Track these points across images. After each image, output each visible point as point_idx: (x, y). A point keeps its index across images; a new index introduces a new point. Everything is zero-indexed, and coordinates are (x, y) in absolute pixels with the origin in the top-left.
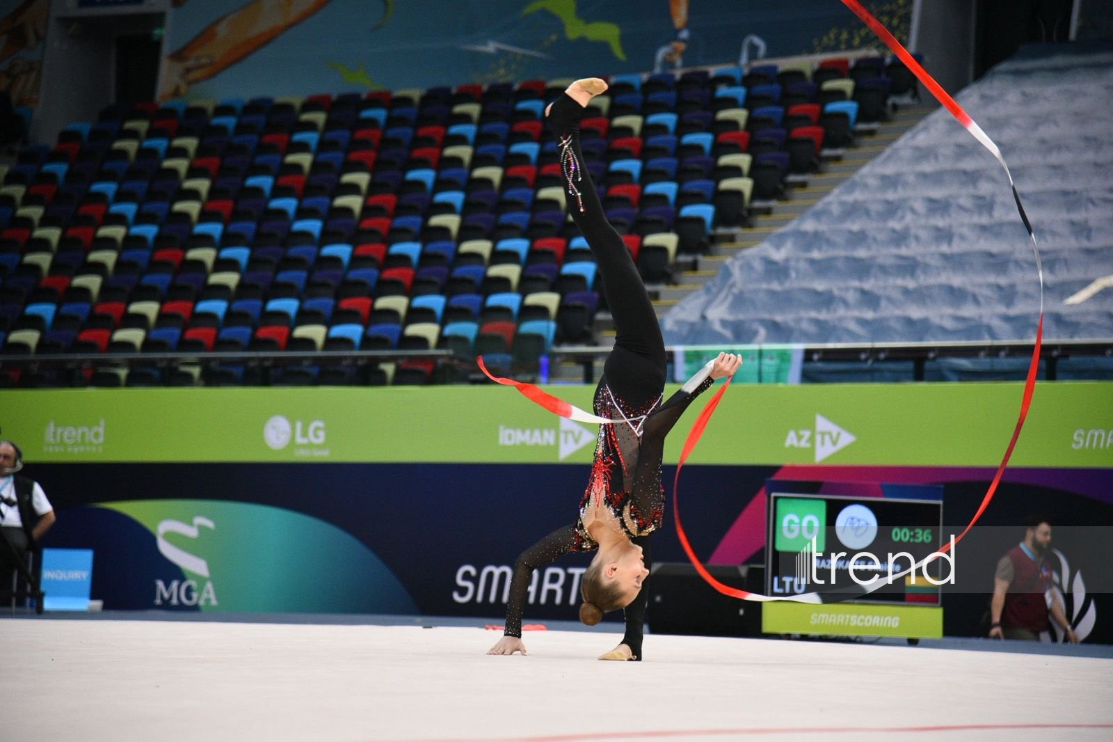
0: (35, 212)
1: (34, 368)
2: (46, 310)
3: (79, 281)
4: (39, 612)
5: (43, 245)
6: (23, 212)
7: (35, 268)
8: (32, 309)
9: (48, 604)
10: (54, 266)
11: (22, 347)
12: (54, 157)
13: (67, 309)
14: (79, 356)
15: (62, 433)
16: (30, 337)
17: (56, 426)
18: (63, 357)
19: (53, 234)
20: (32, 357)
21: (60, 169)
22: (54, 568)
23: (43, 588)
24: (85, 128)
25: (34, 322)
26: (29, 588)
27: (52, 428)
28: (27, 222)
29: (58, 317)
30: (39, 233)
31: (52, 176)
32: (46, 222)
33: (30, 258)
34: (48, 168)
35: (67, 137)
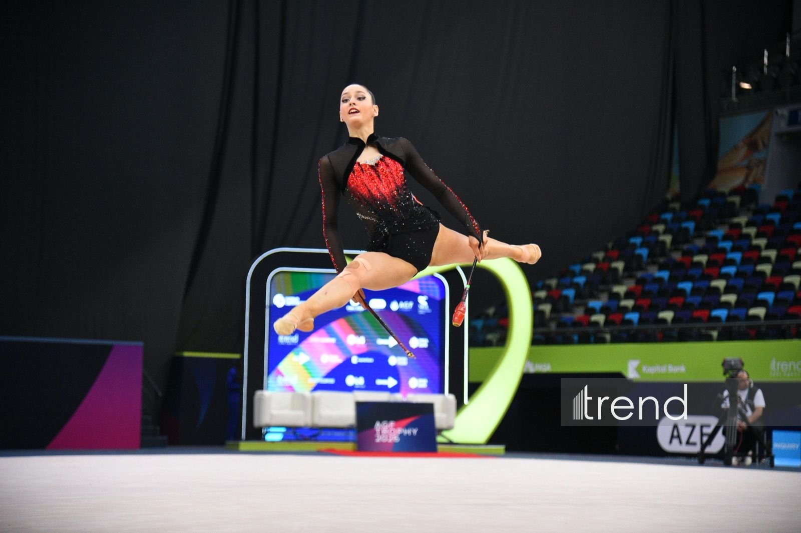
0: (762, 242)
1: (763, 329)
2: (769, 296)
3: (788, 279)
4: (772, 466)
5: (767, 260)
6: (755, 242)
7: (763, 273)
8: (762, 296)
9: (777, 462)
10: (774, 272)
11: (756, 317)
12: (772, 210)
13: (781, 295)
14: (788, 322)
15: (780, 367)
16: (760, 312)
17: (777, 361)
18: (779, 322)
19: (772, 254)
20: (762, 321)
21: (776, 217)
22: (779, 442)
23: (774, 453)
24: (790, 193)
25: (763, 303)
26: (765, 453)
27: (774, 362)
28: (758, 248)
29: (776, 300)
30: (765, 253)
31: (772, 222)
32: (768, 247)
33: (760, 268)
34: (770, 217)
35: (779, 199)
